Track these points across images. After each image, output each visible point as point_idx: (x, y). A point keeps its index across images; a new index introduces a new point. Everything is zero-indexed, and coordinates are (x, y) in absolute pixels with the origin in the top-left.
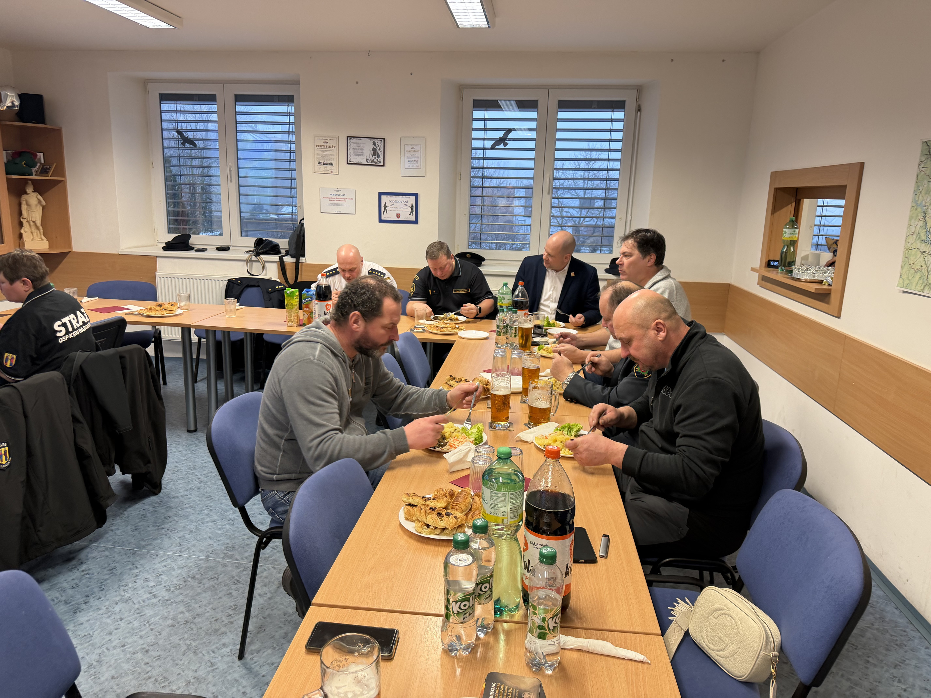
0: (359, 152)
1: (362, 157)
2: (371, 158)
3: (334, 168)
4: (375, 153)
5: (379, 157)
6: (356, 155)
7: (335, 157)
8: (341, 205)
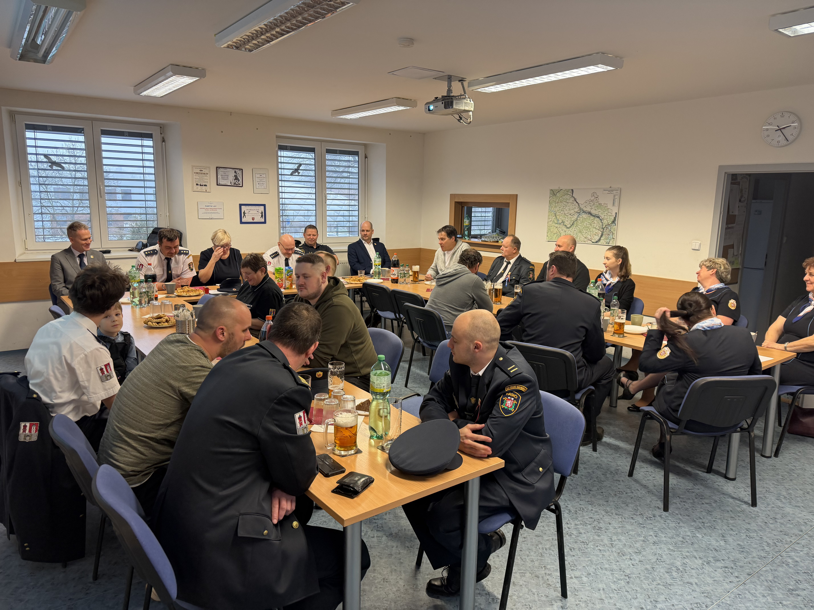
0: (225, 177)
1: (227, 181)
2: (233, 182)
3: (208, 188)
4: (236, 178)
5: (239, 181)
6: (223, 179)
7: (208, 181)
8: (214, 213)
